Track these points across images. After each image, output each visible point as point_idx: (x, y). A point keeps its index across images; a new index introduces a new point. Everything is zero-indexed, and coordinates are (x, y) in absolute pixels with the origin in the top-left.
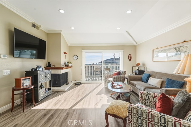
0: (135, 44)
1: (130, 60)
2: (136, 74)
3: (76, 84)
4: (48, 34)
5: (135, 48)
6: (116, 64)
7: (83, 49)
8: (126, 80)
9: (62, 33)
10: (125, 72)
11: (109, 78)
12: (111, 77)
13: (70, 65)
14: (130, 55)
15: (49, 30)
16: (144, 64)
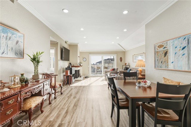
0: (124, 51)
1: (121, 61)
2: (124, 70)
3: (85, 77)
4: (70, 45)
5: (124, 53)
6: (112, 64)
7: (90, 54)
8: (118, 73)
9: (78, 45)
10: (117, 69)
11: (108, 72)
12: (109, 72)
13: (81, 64)
14: (121, 57)
15: (70, 43)
16: (129, 64)
